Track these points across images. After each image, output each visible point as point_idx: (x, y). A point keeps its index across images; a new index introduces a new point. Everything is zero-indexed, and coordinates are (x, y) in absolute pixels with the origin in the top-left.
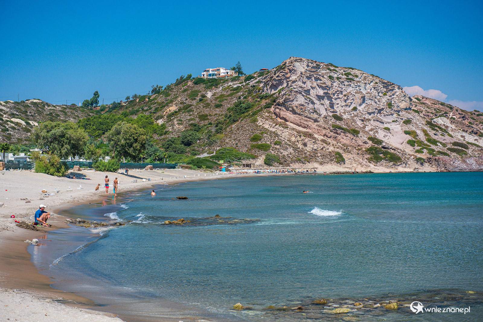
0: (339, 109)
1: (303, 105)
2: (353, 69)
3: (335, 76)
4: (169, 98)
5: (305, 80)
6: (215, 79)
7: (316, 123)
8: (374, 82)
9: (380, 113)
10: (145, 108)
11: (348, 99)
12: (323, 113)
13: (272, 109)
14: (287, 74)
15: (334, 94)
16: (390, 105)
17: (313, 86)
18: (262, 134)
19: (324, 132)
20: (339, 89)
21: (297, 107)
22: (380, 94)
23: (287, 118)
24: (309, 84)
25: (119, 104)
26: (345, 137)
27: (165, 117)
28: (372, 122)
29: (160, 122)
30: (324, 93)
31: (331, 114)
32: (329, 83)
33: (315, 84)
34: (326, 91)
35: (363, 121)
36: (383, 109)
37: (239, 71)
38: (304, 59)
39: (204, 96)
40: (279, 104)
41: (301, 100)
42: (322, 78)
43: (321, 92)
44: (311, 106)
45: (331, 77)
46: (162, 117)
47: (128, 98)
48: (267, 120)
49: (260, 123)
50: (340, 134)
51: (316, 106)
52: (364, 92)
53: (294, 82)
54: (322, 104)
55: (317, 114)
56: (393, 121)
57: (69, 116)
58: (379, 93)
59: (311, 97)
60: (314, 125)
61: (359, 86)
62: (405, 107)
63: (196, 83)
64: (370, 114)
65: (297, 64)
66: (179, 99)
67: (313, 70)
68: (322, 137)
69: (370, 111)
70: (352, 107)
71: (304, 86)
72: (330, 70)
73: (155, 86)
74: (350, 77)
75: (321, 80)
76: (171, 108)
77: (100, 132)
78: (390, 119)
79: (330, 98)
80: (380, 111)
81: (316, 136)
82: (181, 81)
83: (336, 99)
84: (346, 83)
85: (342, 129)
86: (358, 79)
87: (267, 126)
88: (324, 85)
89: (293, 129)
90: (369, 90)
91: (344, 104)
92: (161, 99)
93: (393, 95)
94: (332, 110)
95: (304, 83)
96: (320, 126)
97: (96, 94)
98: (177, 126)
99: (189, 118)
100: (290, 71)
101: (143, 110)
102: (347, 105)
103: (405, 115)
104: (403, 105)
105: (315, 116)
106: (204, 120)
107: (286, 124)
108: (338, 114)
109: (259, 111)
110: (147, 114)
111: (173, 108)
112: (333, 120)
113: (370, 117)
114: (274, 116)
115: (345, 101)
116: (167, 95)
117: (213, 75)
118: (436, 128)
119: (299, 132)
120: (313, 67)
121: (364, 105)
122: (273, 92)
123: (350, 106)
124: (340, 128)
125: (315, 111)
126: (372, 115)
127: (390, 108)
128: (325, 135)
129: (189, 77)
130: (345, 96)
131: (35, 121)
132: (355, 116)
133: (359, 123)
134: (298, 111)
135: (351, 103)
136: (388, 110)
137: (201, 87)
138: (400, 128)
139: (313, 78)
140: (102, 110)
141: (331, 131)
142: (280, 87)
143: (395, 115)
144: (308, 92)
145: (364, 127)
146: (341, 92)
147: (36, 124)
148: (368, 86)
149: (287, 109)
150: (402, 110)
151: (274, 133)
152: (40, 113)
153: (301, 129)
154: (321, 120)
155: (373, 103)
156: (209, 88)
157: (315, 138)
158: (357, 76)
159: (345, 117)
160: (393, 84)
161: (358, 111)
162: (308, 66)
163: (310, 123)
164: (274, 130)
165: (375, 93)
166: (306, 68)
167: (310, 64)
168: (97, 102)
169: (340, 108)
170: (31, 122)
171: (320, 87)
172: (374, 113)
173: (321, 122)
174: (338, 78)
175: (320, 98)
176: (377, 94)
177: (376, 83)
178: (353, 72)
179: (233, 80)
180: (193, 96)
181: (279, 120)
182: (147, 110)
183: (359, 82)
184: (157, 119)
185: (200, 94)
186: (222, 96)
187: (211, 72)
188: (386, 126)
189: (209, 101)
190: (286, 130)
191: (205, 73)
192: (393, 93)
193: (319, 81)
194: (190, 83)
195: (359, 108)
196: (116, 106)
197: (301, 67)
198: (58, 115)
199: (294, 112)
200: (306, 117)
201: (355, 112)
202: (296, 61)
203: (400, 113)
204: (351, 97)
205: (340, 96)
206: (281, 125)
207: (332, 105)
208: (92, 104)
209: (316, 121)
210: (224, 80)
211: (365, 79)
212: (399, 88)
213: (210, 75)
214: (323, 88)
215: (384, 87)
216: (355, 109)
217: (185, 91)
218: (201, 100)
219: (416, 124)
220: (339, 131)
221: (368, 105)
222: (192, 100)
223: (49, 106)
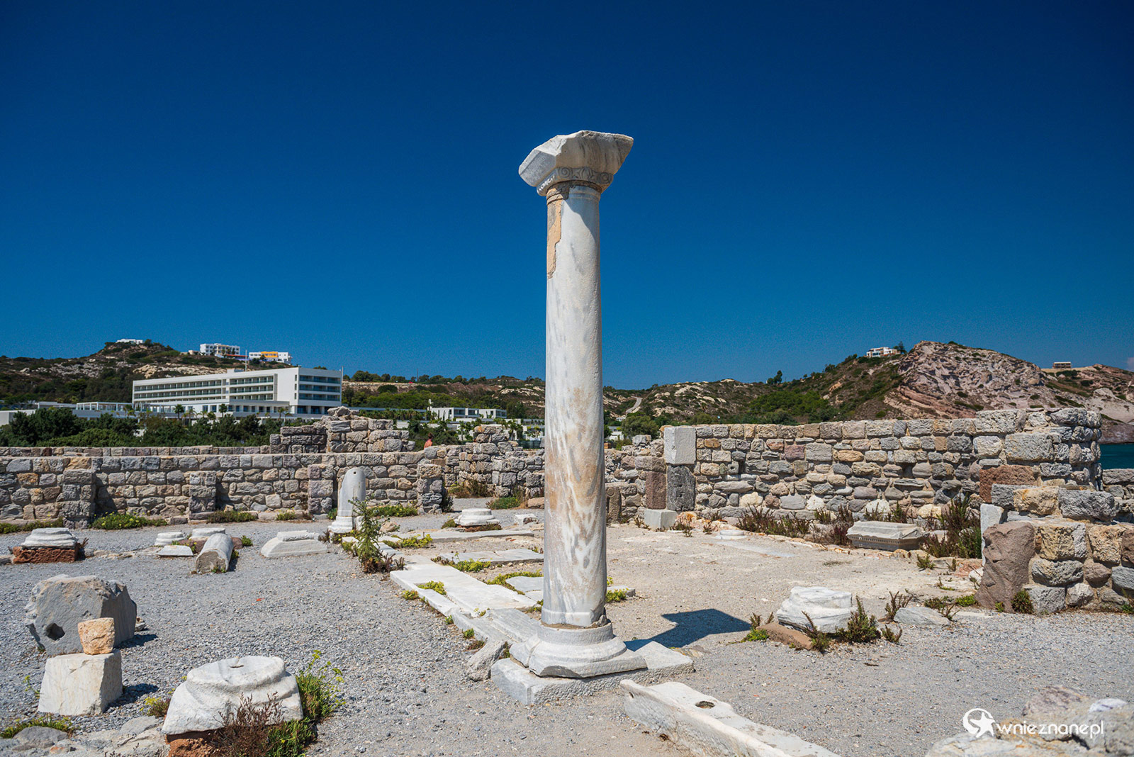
0: (965, 387)
1: (925, 385)
2: (982, 349)
3: (963, 356)
4: (836, 376)
5: (931, 361)
6: (878, 358)
7: (939, 401)
8: (1003, 360)
9: (1007, 389)
10: (815, 386)
11: (974, 377)
12: (948, 391)
13: (898, 389)
14: (915, 356)
15: (960, 374)
16: (1017, 382)
17: (939, 367)
18: (887, 411)
19: (946, 408)
20: (966, 369)
21: (920, 386)
22: (1009, 372)
23: (911, 397)
24: (934, 365)
25: (799, 381)
26: (967, 413)
27: (831, 393)
28: (998, 398)
29: (826, 397)
30: (950, 373)
31: (956, 392)
32: (954, 364)
33: (940, 365)
34: (951, 371)
35: (988, 397)
36: (1010, 386)
37: (901, 349)
38: (932, 343)
39: (866, 374)
40: (904, 384)
41: (924, 380)
42: (948, 359)
43: (946, 372)
44: (934, 385)
45: (957, 358)
46: (827, 393)
47: (806, 376)
48: (892, 398)
49: (886, 401)
50: (962, 410)
51: (939, 385)
52: (991, 370)
53: (920, 364)
54: (947, 383)
55: (940, 392)
56: (1020, 397)
57: (754, 393)
58: (1007, 371)
59: (935, 378)
60: (937, 402)
61: (986, 365)
62: (1034, 383)
63: (860, 362)
64: (996, 390)
65: (925, 348)
66: (844, 377)
67: (940, 352)
68: (944, 413)
69: (997, 388)
70: (978, 385)
71: (928, 366)
72: (958, 351)
73: (828, 365)
74: (978, 357)
75: (946, 361)
76: (836, 385)
77: (774, 407)
78: (1017, 395)
79: (956, 377)
80: (1007, 388)
81: (938, 412)
82: (849, 360)
83: (962, 378)
84: (973, 363)
85: (965, 405)
86: (985, 359)
87: (892, 404)
88: (949, 366)
89: (916, 406)
90: (997, 369)
91: (970, 382)
92: (829, 377)
93: (1022, 372)
94: (958, 388)
95: (930, 364)
96: (942, 403)
97: (780, 373)
98: (838, 401)
99: (849, 393)
100: (919, 354)
101: (813, 386)
102: (973, 383)
103: (1033, 391)
104: (1032, 381)
105: (938, 394)
106: (863, 395)
107: (909, 402)
108: (964, 391)
109: (888, 390)
110: (815, 390)
111: (838, 385)
112: (957, 397)
113: (996, 393)
114: (899, 395)
115: (972, 379)
116: (834, 373)
117: (877, 354)
118: (1066, 402)
119: (921, 409)
120: (940, 350)
121: (991, 382)
122: (904, 372)
123: (976, 384)
124: (962, 404)
125: (938, 389)
126: (999, 391)
127: (1017, 384)
128: (946, 411)
129: (855, 356)
130: (971, 374)
131: (723, 398)
132: (981, 393)
133: (985, 400)
134: (920, 390)
135: (978, 381)
136: (1016, 387)
137: (864, 365)
138: (1027, 403)
139: (939, 360)
140: (784, 387)
141: (953, 407)
142: (910, 368)
143: (1022, 391)
144: (933, 372)
145: (990, 403)
146: (968, 371)
147: (724, 401)
148: (996, 365)
149: (911, 389)
150: (1030, 386)
151: (898, 409)
152: (728, 391)
153: (923, 406)
154: (944, 397)
155: (1000, 380)
156: (871, 366)
157: (937, 414)
158: (985, 356)
159: (970, 394)
160: (1022, 362)
161: (984, 388)
162: (935, 349)
163: (932, 401)
164: (898, 407)
165: (1002, 370)
166: (934, 351)
167: (938, 347)
168: (780, 380)
169: (967, 386)
170: (719, 399)
171: (945, 367)
172: (1000, 389)
173: (944, 400)
174: (965, 359)
175: (945, 377)
176: (1005, 372)
177: (1005, 361)
178: (980, 352)
179: (894, 357)
180: (856, 374)
181: (904, 398)
182: (816, 387)
183: (986, 361)
184: (824, 395)
185: (863, 372)
186: (882, 373)
187: (875, 352)
188: (1012, 401)
189: (869, 378)
190: (909, 407)
191: (870, 352)
192: (1021, 370)
193: (945, 362)
194: (855, 362)
195: (985, 385)
196: (796, 383)
197: (929, 350)
198: (744, 393)
199: (918, 392)
200: (929, 395)
201: (981, 390)
202: (924, 344)
203: (1028, 389)
204: (977, 375)
205: (967, 375)
206: (904, 402)
207: (958, 384)
208: (776, 382)
209: (939, 398)
210: (886, 358)
211: (993, 358)
212: (1028, 366)
213: (874, 354)
214: (949, 369)
215: (1013, 365)
216: (981, 386)
217: (850, 369)
218: (863, 377)
219: (1044, 399)
220: (961, 407)
221: (995, 382)
222: (855, 377)
223: (737, 385)
